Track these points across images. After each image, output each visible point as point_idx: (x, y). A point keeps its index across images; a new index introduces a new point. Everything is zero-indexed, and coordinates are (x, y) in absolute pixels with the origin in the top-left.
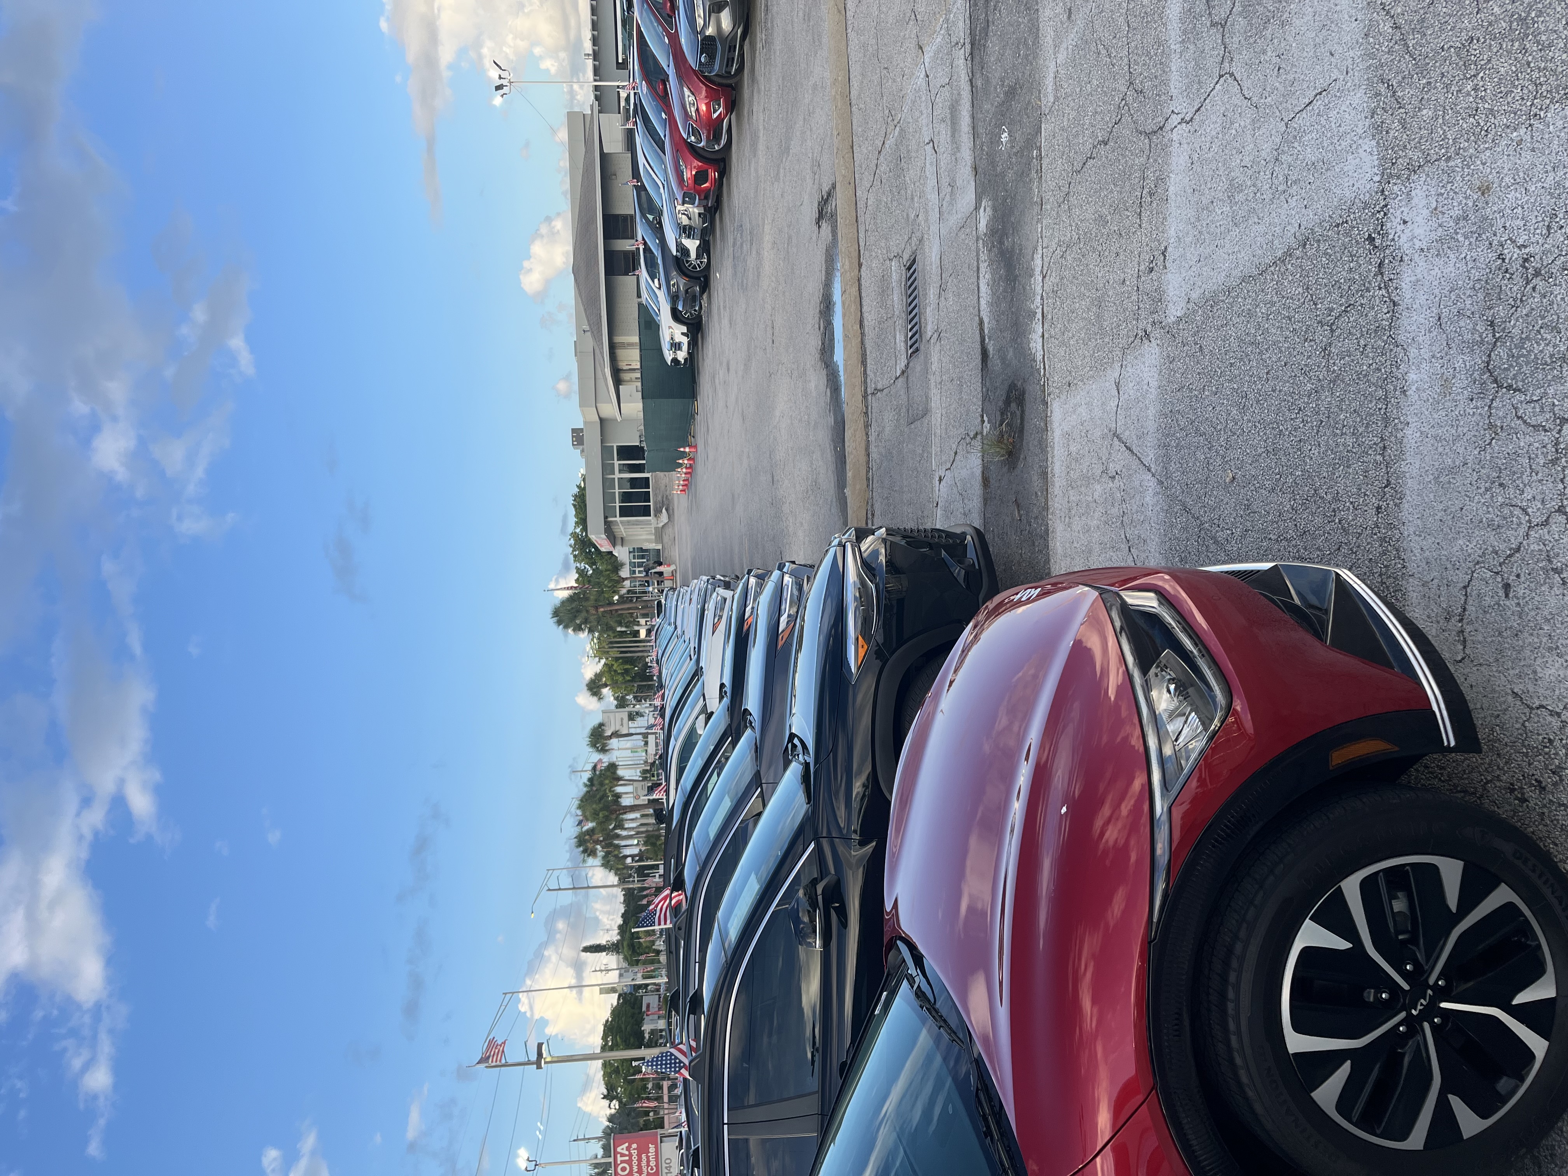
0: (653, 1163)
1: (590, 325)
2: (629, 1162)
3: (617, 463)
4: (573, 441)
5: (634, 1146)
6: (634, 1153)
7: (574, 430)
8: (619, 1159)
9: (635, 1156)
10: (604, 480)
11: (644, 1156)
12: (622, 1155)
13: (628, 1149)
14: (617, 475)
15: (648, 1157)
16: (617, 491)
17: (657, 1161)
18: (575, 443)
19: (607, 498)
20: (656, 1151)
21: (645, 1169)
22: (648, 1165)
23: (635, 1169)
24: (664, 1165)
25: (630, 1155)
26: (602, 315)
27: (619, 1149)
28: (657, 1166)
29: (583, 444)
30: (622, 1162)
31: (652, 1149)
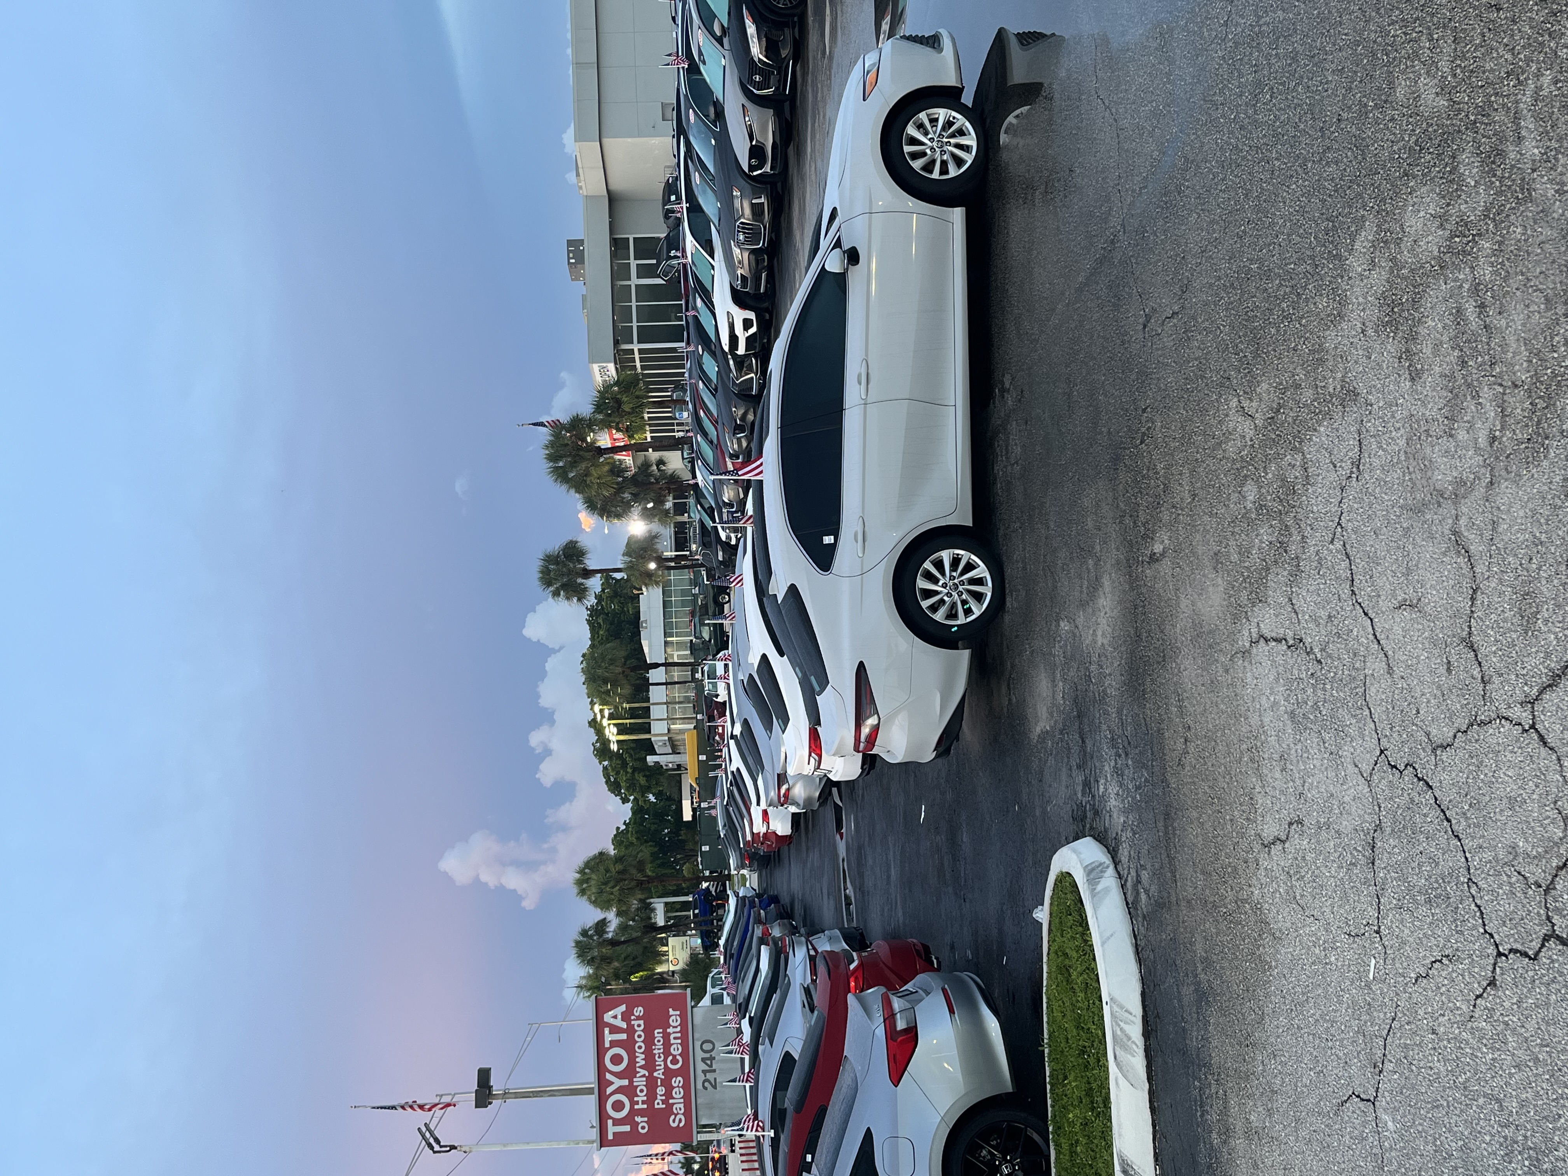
0: (676, 1049)
2: (629, 1045)
3: (633, 263)
5: (639, 1011)
6: (639, 1026)
8: (608, 1037)
9: (639, 1031)
10: (614, 287)
11: (658, 1033)
12: (614, 1030)
13: (626, 1017)
14: (635, 281)
15: (666, 1036)
16: (634, 304)
17: (684, 1044)
18: (573, 261)
19: (620, 314)
21: (660, 1061)
22: (667, 1053)
23: (640, 1060)
24: (700, 1055)
25: (630, 1030)
27: (608, 1017)
29: (583, 266)
30: (614, 1044)
31: (674, 1017)
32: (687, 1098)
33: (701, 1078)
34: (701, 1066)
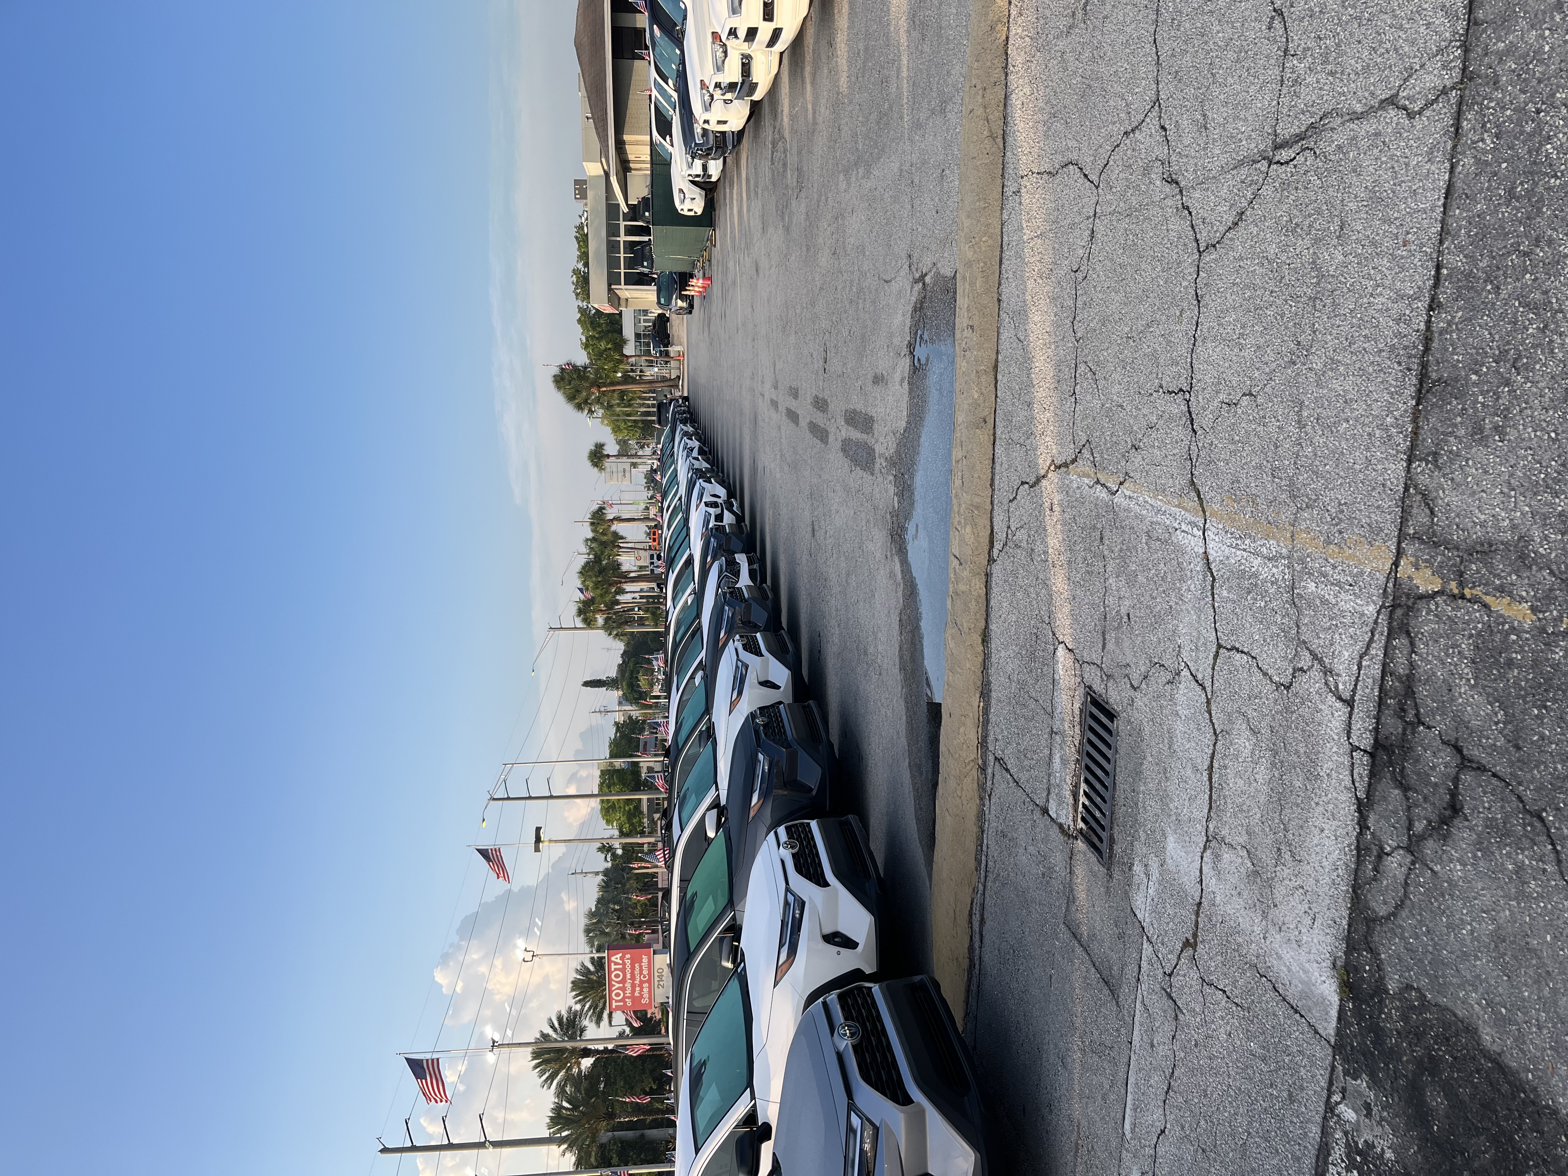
0: (645, 972)
1: (592, 113)
2: (623, 970)
3: (623, 224)
4: (576, 194)
5: (628, 956)
6: (628, 962)
7: (577, 182)
8: (613, 967)
9: (628, 964)
10: (609, 242)
11: (637, 965)
12: (616, 964)
13: (621, 958)
14: (623, 238)
15: (641, 967)
16: (622, 255)
17: (649, 970)
18: (578, 196)
19: (613, 263)
20: (649, 962)
21: (638, 977)
22: (641, 973)
23: (628, 976)
24: (656, 974)
25: (624, 964)
26: (608, 111)
27: (613, 959)
28: (649, 974)
29: (586, 198)
30: (616, 969)
31: (645, 959)
32: (650, 992)
33: (656, 983)
34: (657, 979)
